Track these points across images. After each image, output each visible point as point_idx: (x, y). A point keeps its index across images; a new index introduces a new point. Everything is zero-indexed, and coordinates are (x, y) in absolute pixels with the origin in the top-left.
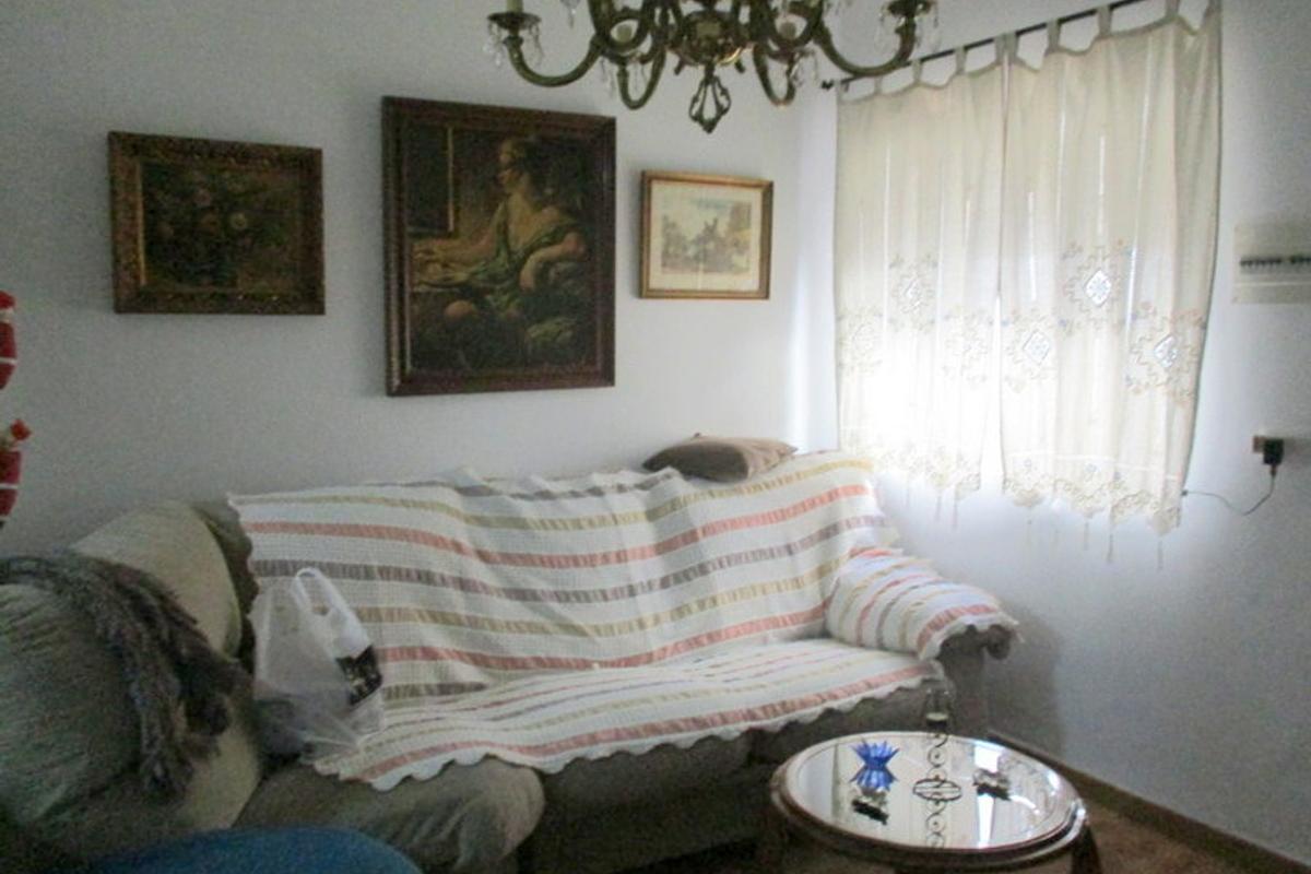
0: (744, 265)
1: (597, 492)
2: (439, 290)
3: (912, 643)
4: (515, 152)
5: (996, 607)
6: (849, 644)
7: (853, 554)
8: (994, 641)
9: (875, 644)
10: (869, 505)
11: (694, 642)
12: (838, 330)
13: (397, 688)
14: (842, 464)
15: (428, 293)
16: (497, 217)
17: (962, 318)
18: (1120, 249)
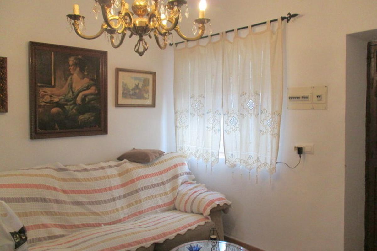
0: (147, 97)
1: (103, 168)
2: (49, 104)
3: (201, 211)
4: (75, 60)
5: (224, 197)
6: (182, 212)
7: (182, 184)
8: (225, 208)
9: (190, 211)
10: (186, 168)
11: (135, 215)
12: (175, 116)
13: (33, 239)
14: (178, 156)
15: (44, 105)
16: (69, 81)
17: (212, 113)
18: (257, 94)
